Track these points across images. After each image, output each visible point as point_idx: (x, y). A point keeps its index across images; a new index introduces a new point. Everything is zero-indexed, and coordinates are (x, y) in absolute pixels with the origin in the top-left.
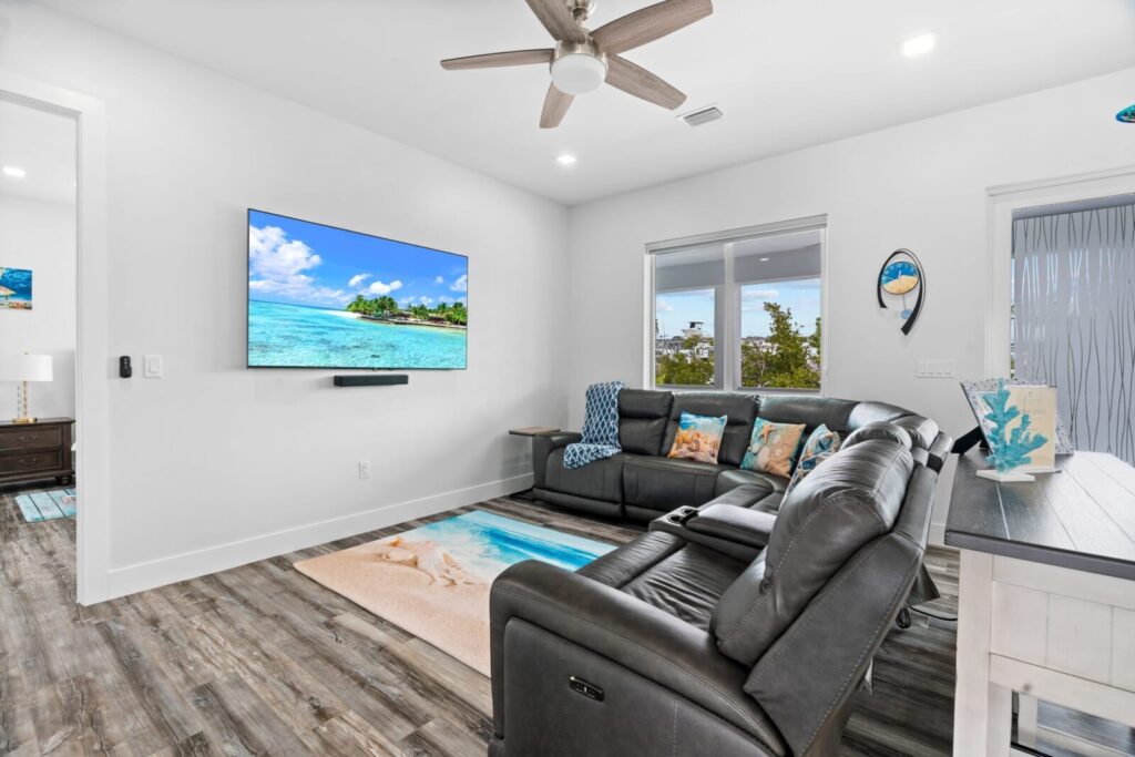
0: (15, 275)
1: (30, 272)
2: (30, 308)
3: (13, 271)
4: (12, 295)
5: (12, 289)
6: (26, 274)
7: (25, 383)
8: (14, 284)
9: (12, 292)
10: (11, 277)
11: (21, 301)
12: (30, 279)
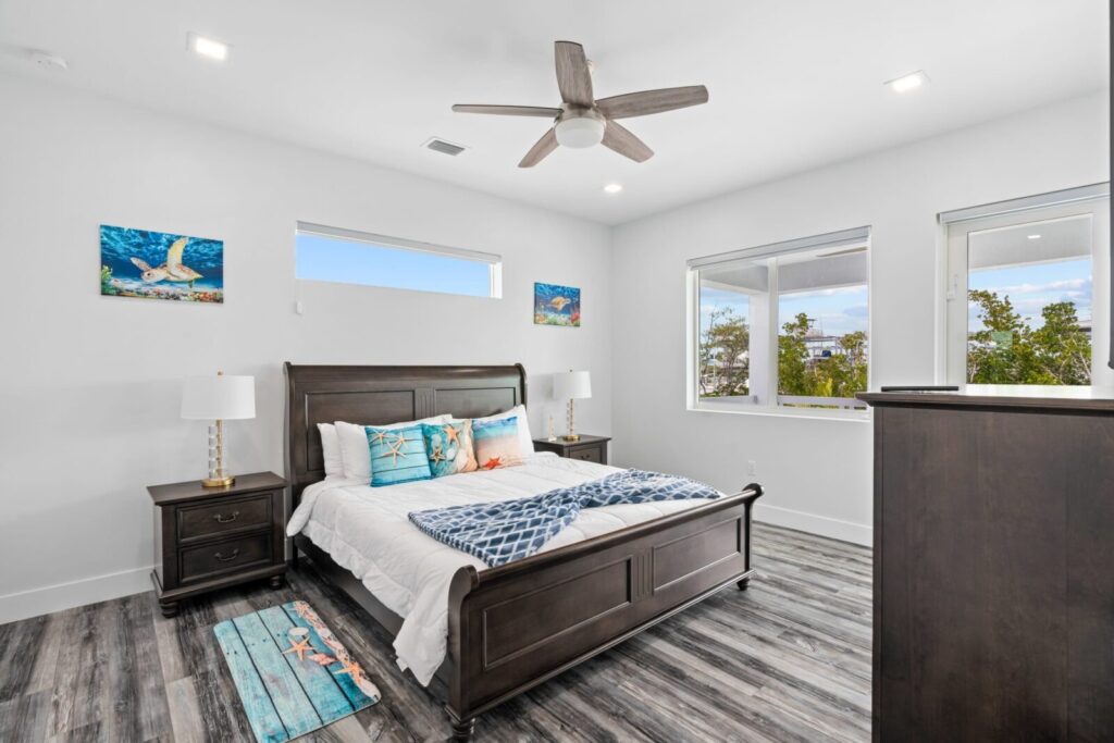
0: (200, 248)
1: (221, 243)
2: (219, 300)
3: (198, 242)
4: (197, 280)
5: (198, 271)
6: (215, 246)
7: (218, 422)
8: (201, 262)
9: (199, 276)
10: (195, 251)
11: (209, 289)
12: (220, 255)
